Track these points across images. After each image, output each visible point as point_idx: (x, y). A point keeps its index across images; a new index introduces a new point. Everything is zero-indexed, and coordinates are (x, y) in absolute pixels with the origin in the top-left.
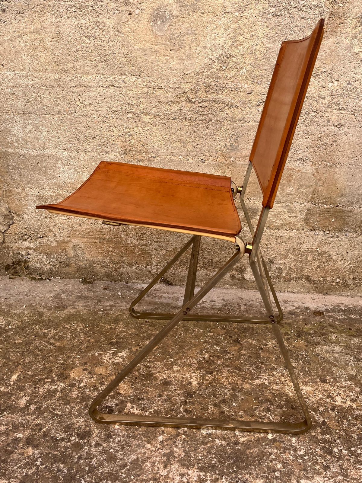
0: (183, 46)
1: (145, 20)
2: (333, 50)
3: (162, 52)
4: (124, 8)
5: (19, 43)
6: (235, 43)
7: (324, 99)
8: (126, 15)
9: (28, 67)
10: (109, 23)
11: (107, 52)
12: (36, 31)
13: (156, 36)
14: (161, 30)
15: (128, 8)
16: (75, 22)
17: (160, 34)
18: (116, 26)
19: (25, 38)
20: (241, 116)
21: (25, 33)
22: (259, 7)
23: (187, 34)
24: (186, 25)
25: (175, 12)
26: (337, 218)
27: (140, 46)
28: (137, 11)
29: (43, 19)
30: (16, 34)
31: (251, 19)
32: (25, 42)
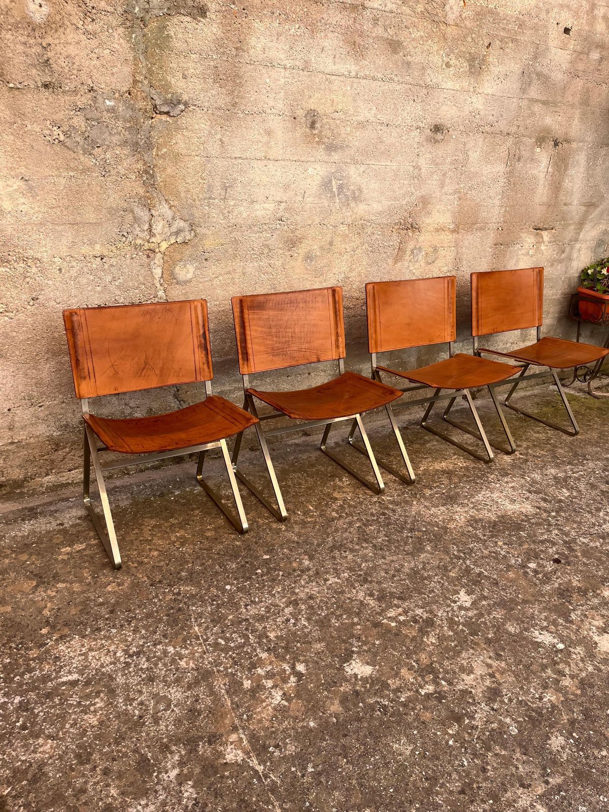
0: (322, 275)
1: (300, 260)
3: (310, 279)
4: (288, 253)
5: (216, 282)
6: (351, 270)
8: (289, 257)
9: (221, 298)
10: (278, 263)
11: (276, 282)
12: (229, 273)
13: (307, 269)
14: (310, 265)
15: (291, 253)
16: (256, 264)
18: (283, 265)
19: (221, 278)
20: (353, 313)
21: (221, 274)
22: (364, 247)
23: (325, 266)
24: (325, 261)
25: (318, 254)
26: (402, 367)
27: (296, 276)
28: (296, 255)
29: (234, 263)
30: (214, 276)
32: (220, 280)
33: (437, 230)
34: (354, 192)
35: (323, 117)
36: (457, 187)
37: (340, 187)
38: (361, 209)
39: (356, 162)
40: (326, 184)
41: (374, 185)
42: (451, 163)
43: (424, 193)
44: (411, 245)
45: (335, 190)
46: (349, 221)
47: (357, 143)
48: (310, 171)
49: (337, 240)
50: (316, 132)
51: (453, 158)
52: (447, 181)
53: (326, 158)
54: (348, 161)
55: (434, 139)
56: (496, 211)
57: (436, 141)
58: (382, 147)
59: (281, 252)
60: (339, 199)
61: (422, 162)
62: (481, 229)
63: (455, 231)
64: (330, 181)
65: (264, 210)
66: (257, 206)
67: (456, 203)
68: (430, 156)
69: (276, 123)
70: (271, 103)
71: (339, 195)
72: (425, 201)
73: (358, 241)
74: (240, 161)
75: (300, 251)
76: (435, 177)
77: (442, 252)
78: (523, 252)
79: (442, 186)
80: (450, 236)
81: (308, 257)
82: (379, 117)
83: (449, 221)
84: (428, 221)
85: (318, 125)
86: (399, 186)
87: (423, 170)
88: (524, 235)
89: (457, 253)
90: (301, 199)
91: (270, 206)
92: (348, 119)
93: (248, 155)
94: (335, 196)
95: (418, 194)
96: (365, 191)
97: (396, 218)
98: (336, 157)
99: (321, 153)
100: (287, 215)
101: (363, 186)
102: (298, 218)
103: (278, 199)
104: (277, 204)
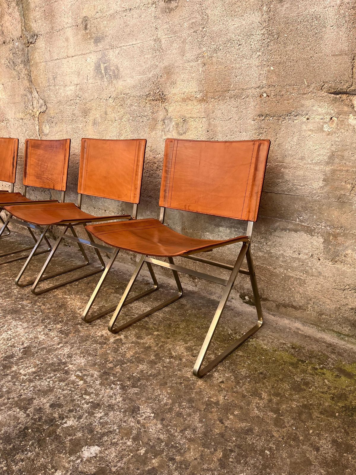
1: (91, 125)
2: (155, 138)
4: (84, 120)
7: (155, 163)
8: (85, 123)
10: (81, 126)
13: (95, 132)
14: (96, 129)
15: (86, 120)
17: (96, 131)
18: (83, 128)
21: (58, 132)
23: (104, 130)
24: (104, 126)
25: (100, 121)
28: (88, 121)
31: (124, 123)
33: (184, 100)
34: (114, 72)
35: (91, 19)
36: (199, 51)
37: (106, 69)
38: (120, 84)
39: (112, 47)
40: (98, 68)
41: (126, 63)
42: (190, 28)
43: (166, 64)
44: (161, 115)
45: (103, 72)
46: (114, 95)
47: (111, 32)
48: (89, 59)
49: (109, 110)
50: (88, 31)
51: (190, 22)
52: (187, 47)
53: (95, 49)
54: (108, 47)
55: (169, 8)
56: (254, 72)
57: (171, 10)
58: (128, 30)
59: (81, 119)
60: (107, 78)
61: (160, 34)
62: (236, 97)
63: (202, 100)
64: (100, 65)
65: (70, 91)
66: (67, 89)
67: (201, 69)
68: (167, 26)
69: (69, 33)
70: (66, 21)
71: (106, 75)
72: (169, 71)
73: (122, 111)
74: (58, 61)
75: (90, 118)
76: (175, 45)
77: (192, 124)
78: (310, 126)
79: (183, 53)
80: (199, 106)
81: (95, 123)
82: (123, 6)
83: (195, 90)
84: (174, 91)
85: (88, 26)
86: (144, 60)
87: (163, 41)
88: (308, 103)
89: (209, 124)
90: (86, 81)
91: (73, 88)
92: (104, 15)
93: (60, 56)
94: (103, 76)
95: (162, 65)
96: (121, 70)
97: (146, 91)
98: (101, 46)
99: (92, 47)
100: (81, 93)
101: (119, 66)
102: (86, 95)
103: (76, 83)
104: (75, 86)
